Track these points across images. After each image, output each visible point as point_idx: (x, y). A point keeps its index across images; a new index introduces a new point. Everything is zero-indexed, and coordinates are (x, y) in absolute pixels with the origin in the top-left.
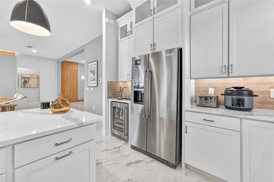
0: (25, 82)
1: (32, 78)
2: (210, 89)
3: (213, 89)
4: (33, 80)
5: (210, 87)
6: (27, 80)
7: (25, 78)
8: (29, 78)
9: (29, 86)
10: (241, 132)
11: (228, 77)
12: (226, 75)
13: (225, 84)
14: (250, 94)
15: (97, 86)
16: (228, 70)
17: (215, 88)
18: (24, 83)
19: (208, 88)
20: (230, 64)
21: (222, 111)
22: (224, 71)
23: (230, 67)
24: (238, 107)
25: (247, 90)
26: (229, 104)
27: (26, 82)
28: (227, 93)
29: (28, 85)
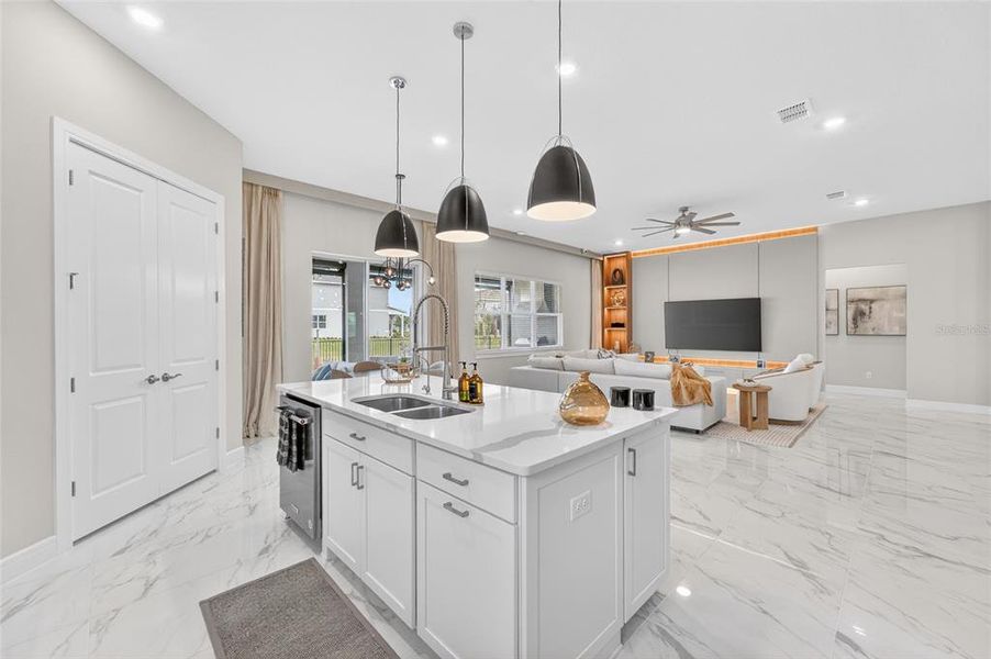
0: (859, 315)
1: (883, 300)
4: (887, 306)
6: (864, 307)
7: (860, 300)
8: (872, 301)
9: (873, 329)
18: (855, 319)
27: (862, 314)
29: (867, 325)
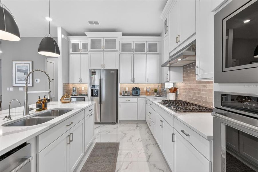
2: (126, 88)
3: (127, 88)
5: (127, 87)
10: (137, 102)
11: (133, 83)
12: (133, 82)
13: (132, 86)
14: (139, 90)
15: (33, 86)
16: (133, 81)
17: (128, 87)
21: (131, 96)
23: (134, 79)
24: (136, 94)
25: (138, 88)
26: (134, 94)
28: (133, 89)
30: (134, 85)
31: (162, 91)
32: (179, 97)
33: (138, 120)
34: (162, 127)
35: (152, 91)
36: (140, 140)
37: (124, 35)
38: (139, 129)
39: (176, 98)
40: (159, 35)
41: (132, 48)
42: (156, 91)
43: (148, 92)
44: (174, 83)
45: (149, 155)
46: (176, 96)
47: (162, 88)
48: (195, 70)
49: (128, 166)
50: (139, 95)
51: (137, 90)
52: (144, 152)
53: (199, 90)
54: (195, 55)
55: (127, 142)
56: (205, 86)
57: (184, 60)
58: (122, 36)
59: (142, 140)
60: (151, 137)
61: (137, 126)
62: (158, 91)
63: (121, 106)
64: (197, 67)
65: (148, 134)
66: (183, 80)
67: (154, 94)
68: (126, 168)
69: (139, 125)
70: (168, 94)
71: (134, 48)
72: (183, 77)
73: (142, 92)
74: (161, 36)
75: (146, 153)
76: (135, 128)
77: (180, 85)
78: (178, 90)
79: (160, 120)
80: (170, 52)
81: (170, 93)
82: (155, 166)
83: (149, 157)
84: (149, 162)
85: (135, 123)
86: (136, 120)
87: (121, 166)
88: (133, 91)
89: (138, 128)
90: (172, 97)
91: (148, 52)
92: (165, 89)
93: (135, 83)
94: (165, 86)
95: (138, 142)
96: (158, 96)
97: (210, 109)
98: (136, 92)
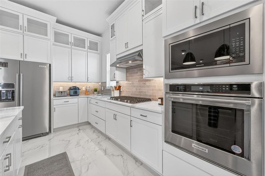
2: (60, 88)
3: (62, 88)
10: (78, 103)
11: (71, 82)
14: (79, 89)
16: (71, 79)
19: (59, 87)
20: (72, 76)
22: (70, 79)
23: (72, 78)
24: (75, 94)
25: (77, 87)
26: (72, 94)
28: (70, 89)
30: (72, 84)
31: (103, 90)
32: (122, 94)
33: (79, 122)
34: (116, 120)
35: (92, 90)
36: (90, 140)
37: (58, 22)
38: (83, 131)
39: (120, 95)
40: (99, 35)
41: (70, 41)
42: (96, 90)
43: (88, 91)
44: (117, 82)
45: (104, 149)
46: (120, 93)
47: (103, 87)
48: (143, 71)
49: (88, 167)
50: (78, 95)
51: (76, 89)
52: (98, 149)
53: (140, 86)
54: (142, 60)
55: (76, 147)
56: (144, 84)
57: (133, 63)
58: (56, 22)
59: (92, 141)
60: (99, 134)
61: (79, 129)
62: (98, 90)
63: (56, 110)
64: (144, 69)
65: (95, 133)
66: (127, 79)
67: (94, 93)
68: (87, 170)
69: (81, 128)
70: (112, 92)
71: (73, 41)
72: (127, 77)
73: (81, 92)
74: (102, 37)
75: (101, 149)
76: (78, 132)
77: (124, 83)
78: (121, 88)
79: (114, 114)
80: (117, 55)
81: (115, 91)
82: (113, 155)
83: (105, 151)
84: (107, 155)
85: (76, 127)
86: (78, 123)
87: (81, 171)
88: (71, 91)
89: (81, 131)
90: (116, 94)
91: (88, 50)
92: (106, 87)
93: (73, 82)
94: (107, 85)
95: (88, 143)
96: (100, 94)
97: (148, 99)
98: (74, 92)
